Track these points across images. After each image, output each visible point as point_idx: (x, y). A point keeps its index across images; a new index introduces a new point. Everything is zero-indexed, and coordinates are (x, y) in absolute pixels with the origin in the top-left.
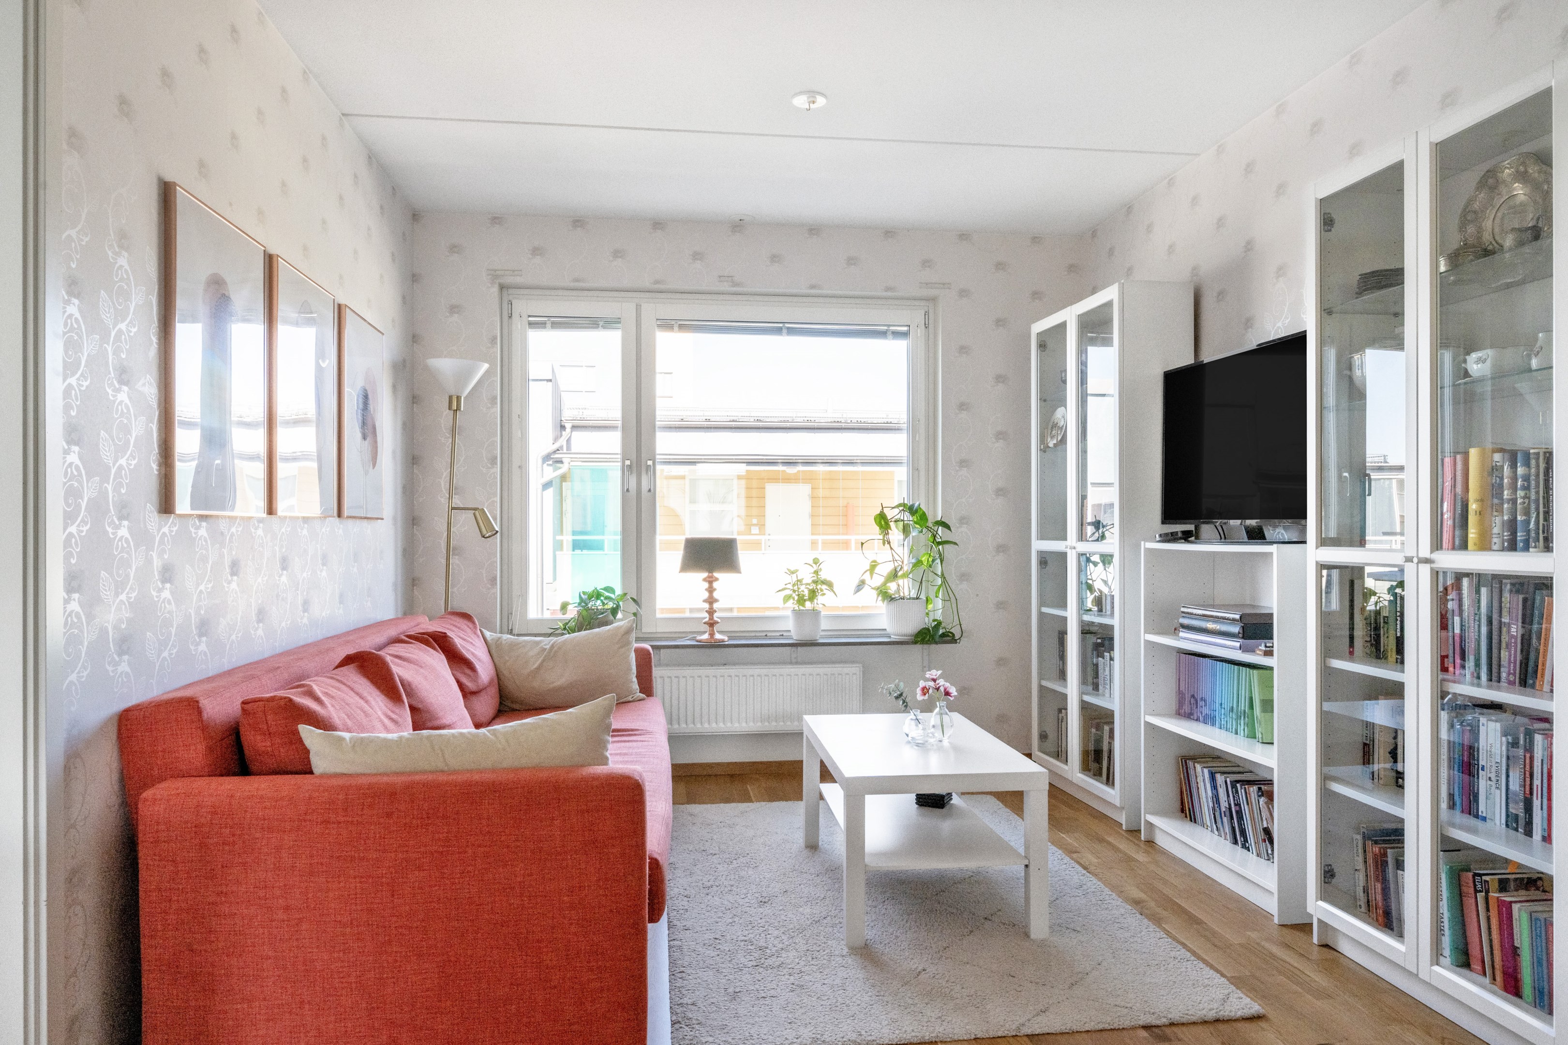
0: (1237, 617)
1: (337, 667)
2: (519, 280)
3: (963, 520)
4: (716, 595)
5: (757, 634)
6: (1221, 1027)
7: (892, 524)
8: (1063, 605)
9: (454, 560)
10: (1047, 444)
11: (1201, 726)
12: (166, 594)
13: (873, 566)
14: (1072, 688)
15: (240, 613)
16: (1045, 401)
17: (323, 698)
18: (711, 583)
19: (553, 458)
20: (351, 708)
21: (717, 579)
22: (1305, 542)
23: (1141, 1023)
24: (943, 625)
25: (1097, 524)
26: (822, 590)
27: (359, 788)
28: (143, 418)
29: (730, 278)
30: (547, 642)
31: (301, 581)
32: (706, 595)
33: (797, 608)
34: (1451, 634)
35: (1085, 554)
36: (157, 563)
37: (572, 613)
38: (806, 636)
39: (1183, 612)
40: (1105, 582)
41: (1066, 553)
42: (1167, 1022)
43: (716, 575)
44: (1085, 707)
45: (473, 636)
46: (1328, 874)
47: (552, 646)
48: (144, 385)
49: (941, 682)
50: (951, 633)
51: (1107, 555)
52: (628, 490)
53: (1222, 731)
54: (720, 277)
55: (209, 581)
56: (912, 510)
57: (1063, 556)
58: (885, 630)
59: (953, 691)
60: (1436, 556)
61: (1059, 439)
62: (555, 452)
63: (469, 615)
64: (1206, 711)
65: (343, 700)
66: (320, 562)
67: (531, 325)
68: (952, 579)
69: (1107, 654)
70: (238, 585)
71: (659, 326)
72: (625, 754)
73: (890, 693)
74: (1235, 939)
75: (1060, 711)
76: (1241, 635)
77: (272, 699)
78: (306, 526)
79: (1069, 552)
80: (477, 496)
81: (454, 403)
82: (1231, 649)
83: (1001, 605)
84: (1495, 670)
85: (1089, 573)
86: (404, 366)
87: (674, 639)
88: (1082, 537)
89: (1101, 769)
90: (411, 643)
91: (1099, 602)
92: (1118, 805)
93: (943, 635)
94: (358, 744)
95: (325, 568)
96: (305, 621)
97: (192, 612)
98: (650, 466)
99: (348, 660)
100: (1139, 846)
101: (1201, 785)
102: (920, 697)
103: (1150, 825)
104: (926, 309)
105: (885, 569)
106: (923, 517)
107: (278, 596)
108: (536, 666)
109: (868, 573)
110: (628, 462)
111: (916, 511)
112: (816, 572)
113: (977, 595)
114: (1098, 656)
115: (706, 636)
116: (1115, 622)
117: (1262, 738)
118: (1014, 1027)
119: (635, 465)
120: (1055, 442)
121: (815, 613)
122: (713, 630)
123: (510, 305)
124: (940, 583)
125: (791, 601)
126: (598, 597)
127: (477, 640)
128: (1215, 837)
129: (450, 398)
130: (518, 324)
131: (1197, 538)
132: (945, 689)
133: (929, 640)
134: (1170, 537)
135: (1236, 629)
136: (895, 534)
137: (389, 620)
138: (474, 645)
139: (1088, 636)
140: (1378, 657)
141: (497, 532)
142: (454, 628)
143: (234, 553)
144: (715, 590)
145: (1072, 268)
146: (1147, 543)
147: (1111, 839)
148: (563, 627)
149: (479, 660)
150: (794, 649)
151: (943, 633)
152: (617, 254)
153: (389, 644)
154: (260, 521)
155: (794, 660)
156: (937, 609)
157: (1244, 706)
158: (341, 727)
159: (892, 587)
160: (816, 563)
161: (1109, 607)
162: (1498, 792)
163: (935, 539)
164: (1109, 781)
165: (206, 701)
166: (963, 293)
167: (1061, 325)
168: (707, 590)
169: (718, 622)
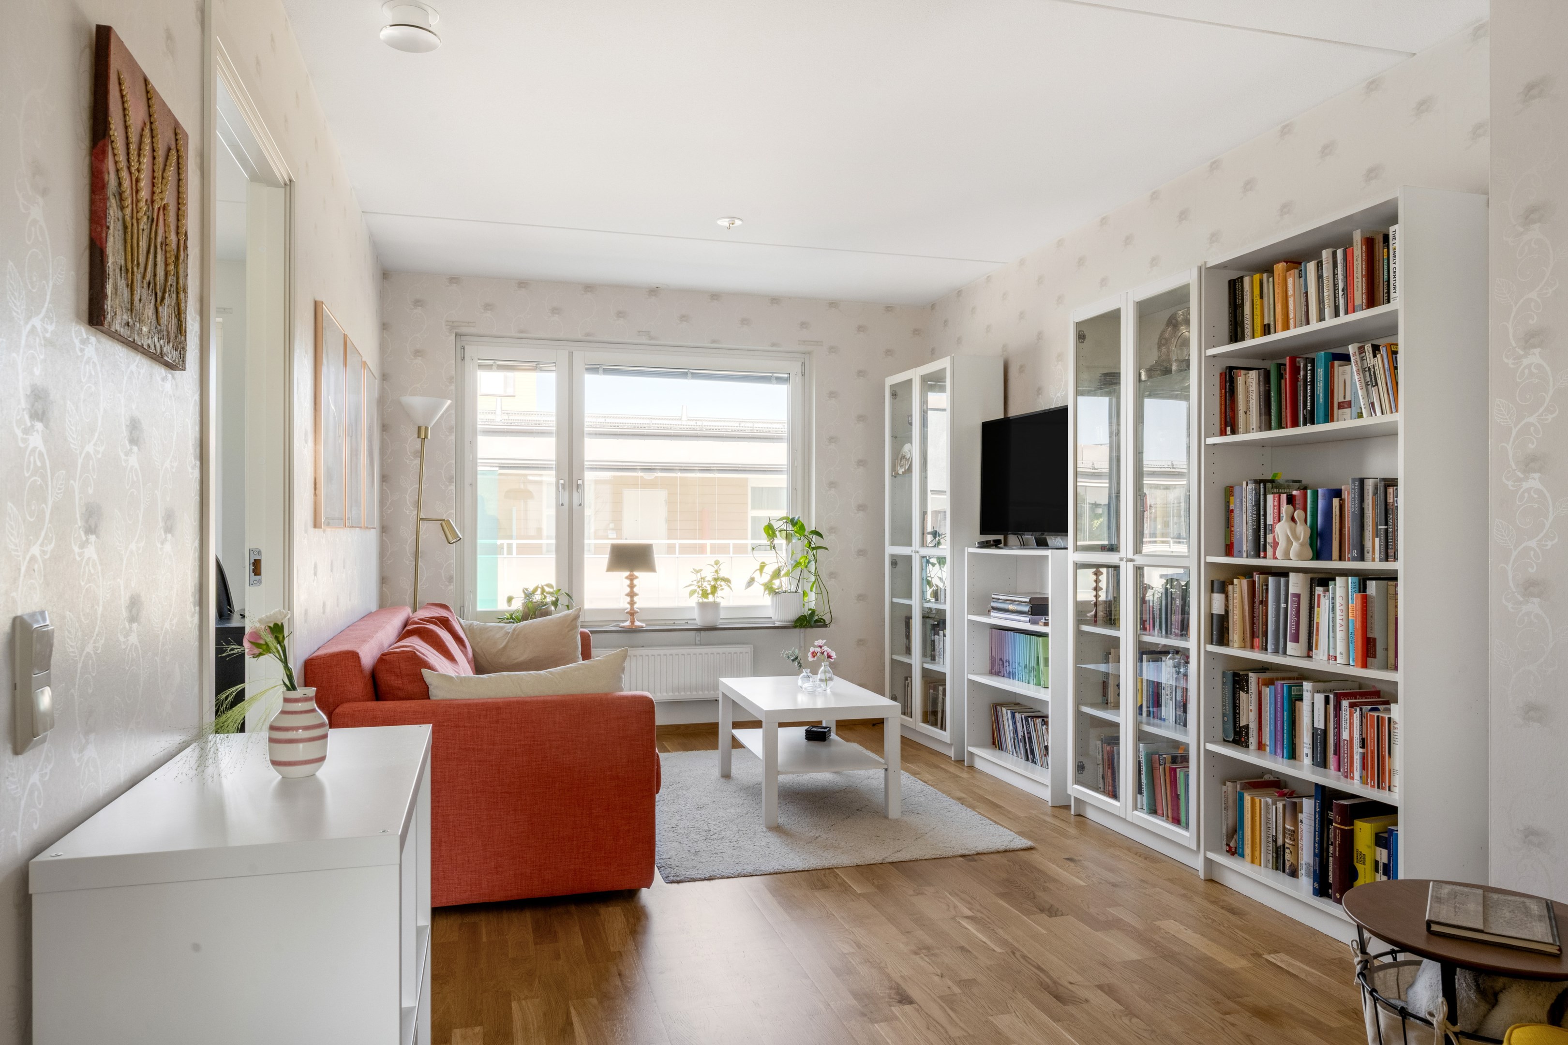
0: (1028, 600)
2: (472, 330)
3: (832, 530)
4: (636, 590)
5: (669, 621)
6: (1008, 854)
7: (777, 533)
8: (909, 596)
9: (420, 562)
10: (898, 471)
11: (1006, 680)
12: (315, 583)
13: (762, 567)
14: (916, 660)
16: (896, 437)
17: (424, 654)
18: (631, 580)
21: (636, 577)
22: (1066, 548)
23: (959, 854)
24: (816, 613)
25: (935, 534)
26: (721, 586)
29: (647, 333)
30: (510, 627)
32: (628, 590)
33: (701, 600)
34: (1148, 606)
35: (926, 557)
36: (313, 563)
37: (518, 605)
38: (709, 621)
39: (993, 598)
40: (941, 579)
41: (911, 556)
42: (975, 853)
43: (636, 573)
44: (926, 673)
46: (1080, 768)
47: (514, 630)
49: (825, 648)
50: (823, 619)
51: (942, 558)
52: (562, 505)
53: (1020, 682)
54: (639, 332)
55: (326, 575)
56: (793, 522)
57: (909, 559)
58: (770, 617)
59: (833, 654)
60: (1136, 557)
61: (907, 468)
64: (1009, 669)
66: (354, 562)
67: (480, 366)
68: (823, 575)
69: (941, 632)
70: (333, 578)
71: (587, 369)
73: (789, 657)
74: (1022, 815)
75: (906, 679)
76: (1030, 613)
77: (402, 652)
79: (913, 555)
80: (439, 510)
81: (421, 433)
82: (1023, 622)
83: (861, 597)
84: (1169, 627)
85: (928, 572)
87: (602, 626)
88: (923, 544)
89: (936, 720)
91: (936, 594)
92: (949, 742)
93: (817, 621)
98: (580, 485)
100: (963, 769)
101: (1006, 723)
102: (810, 659)
103: (971, 754)
104: (803, 361)
105: (770, 570)
106: (802, 528)
108: (503, 645)
109: (758, 572)
110: (562, 482)
111: (796, 523)
112: (717, 571)
113: (844, 589)
114: (935, 635)
115: (628, 624)
116: (947, 607)
117: (1044, 684)
118: (881, 859)
119: (567, 483)
120: (903, 470)
121: (716, 605)
122: (634, 619)
123: (463, 350)
124: (813, 580)
125: (696, 595)
126: (540, 592)
128: (1015, 758)
129: (419, 428)
130: (470, 365)
131: (1006, 544)
132: (828, 654)
133: (805, 625)
134: (985, 544)
135: (1026, 609)
136: (780, 541)
139: (927, 620)
140: (1111, 624)
141: (460, 538)
143: (331, 555)
144: (635, 586)
145: (916, 332)
146: (969, 549)
147: (943, 766)
148: (509, 617)
150: (698, 633)
151: (816, 620)
152: (555, 311)
155: (698, 642)
156: (812, 601)
157: (1033, 663)
159: (776, 583)
160: (717, 564)
161: (943, 597)
162: (1171, 702)
163: (810, 545)
164: (943, 727)
165: (360, 652)
166: (833, 349)
167: (910, 381)
168: (628, 586)
169: (637, 612)
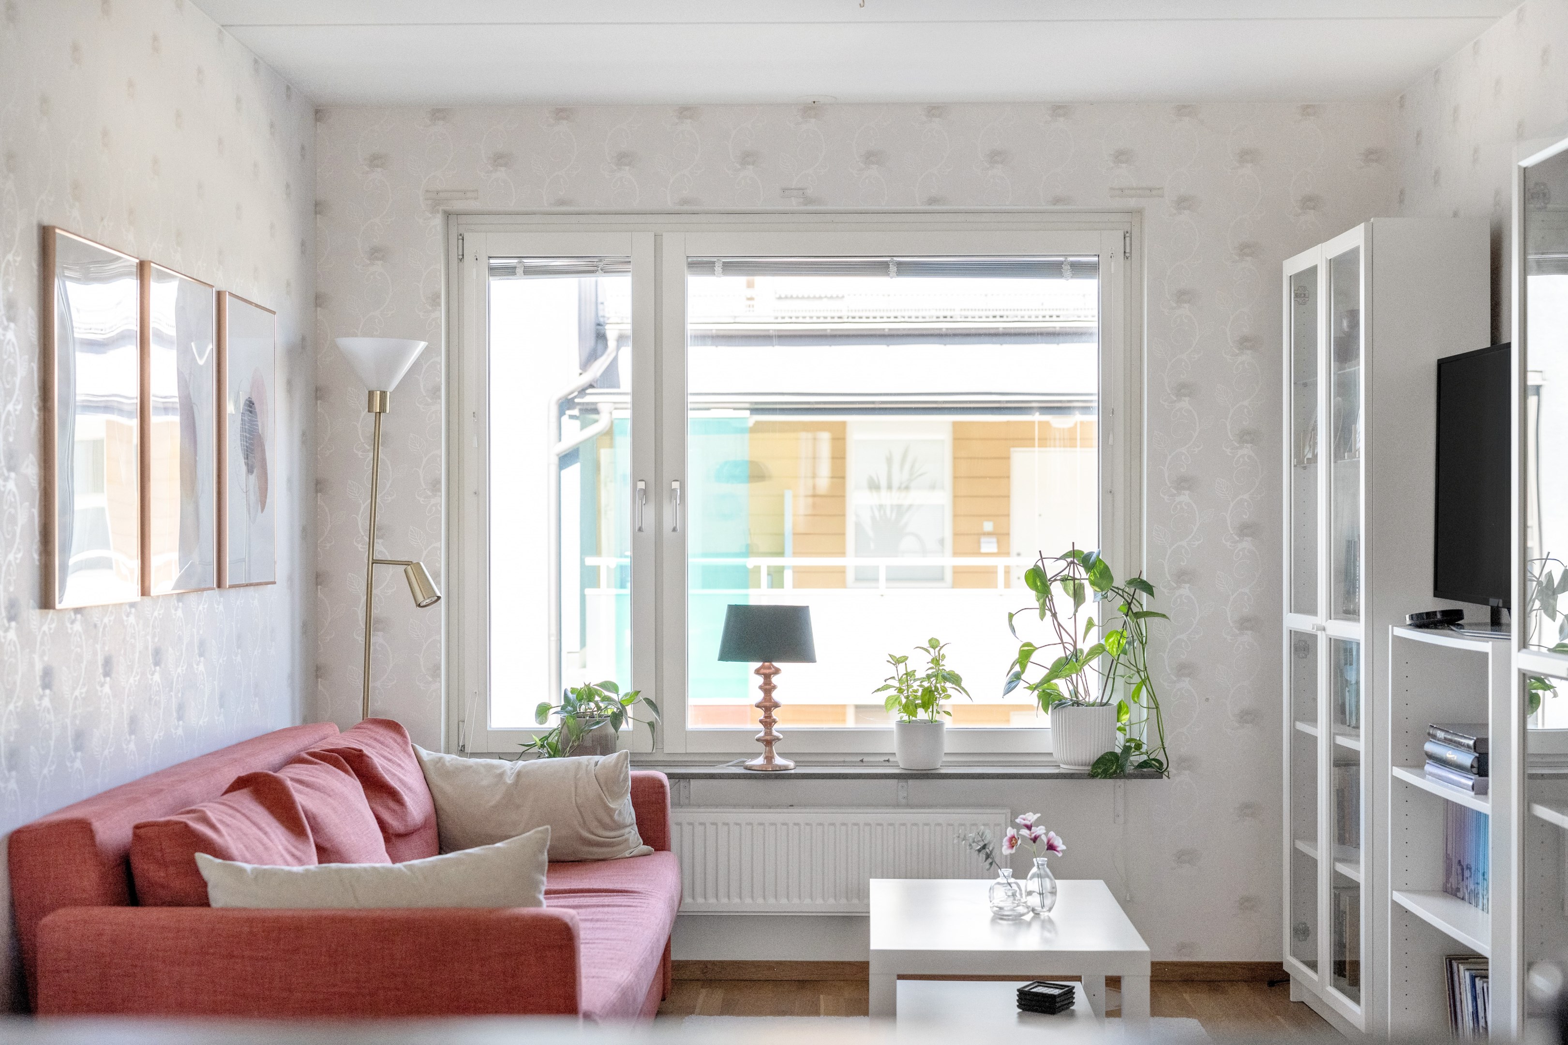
0: (1471, 743)
1: (226, 792)
2: (473, 205)
3: (1183, 576)
4: (776, 696)
5: (848, 759)
7: (1055, 585)
8: (1312, 718)
9: (377, 639)
12: (46, 702)
13: (1029, 652)
14: (1322, 851)
15: (113, 722)
17: (219, 825)
18: (767, 677)
19: (579, 404)
20: (249, 839)
21: (777, 671)
22: (1510, 640)
24: (1143, 748)
26: (944, 690)
27: (263, 920)
28: (27, 504)
29: (801, 192)
30: (513, 766)
31: (175, 680)
32: (760, 696)
33: (906, 718)
36: (39, 668)
37: (554, 721)
38: (920, 763)
39: (1428, 735)
41: (1316, 636)
43: (775, 665)
45: (402, 755)
48: (27, 466)
49: (1040, 830)
50: (1157, 761)
52: (640, 529)
54: (784, 190)
55: (84, 685)
56: (1088, 563)
57: (1315, 641)
58: (1051, 754)
59: (1060, 843)
62: (582, 391)
63: (397, 724)
64: (1471, 884)
65: (240, 829)
66: (197, 651)
67: (494, 271)
70: (111, 688)
71: (690, 267)
72: (597, 920)
73: (972, 845)
76: (1475, 770)
77: (167, 824)
78: (180, 604)
79: (1319, 633)
80: (410, 544)
81: (376, 402)
82: (1467, 792)
86: (303, 347)
90: (316, 763)
92: (1364, 1030)
93: (1142, 765)
94: (259, 875)
95: (202, 659)
96: (180, 731)
97: (68, 721)
98: (675, 490)
99: (240, 784)
102: (1006, 851)
104: (1127, 227)
106: (1108, 573)
107: (150, 699)
109: (1022, 662)
110: (641, 485)
111: (1094, 565)
112: (936, 661)
113: (1207, 700)
115: (760, 761)
116: (1361, 746)
119: (652, 489)
121: (934, 727)
122: (771, 752)
123: (461, 241)
124: (1140, 679)
125: (895, 707)
126: (590, 699)
127: (407, 761)
129: (371, 394)
130: (473, 271)
132: (1047, 841)
133: (1115, 772)
135: (1470, 761)
136: (1061, 601)
137: (284, 730)
138: (402, 768)
141: (439, 598)
142: (374, 743)
143: (107, 648)
144: (774, 687)
146: (1396, 628)
148: (539, 743)
149: (410, 789)
150: (902, 783)
151: (1142, 761)
152: (624, 160)
153: (286, 765)
154: (132, 605)
155: (904, 801)
156: (1133, 724)
158: (240, 858)
159: (1062, 686)
160: (934, 648)
163: (1130, 608)
164: (1356, 999)
165: (98, 823)
166: (1184, 202)
167: (1313, 270)
168: (761, 687)
169: (778, 739)
